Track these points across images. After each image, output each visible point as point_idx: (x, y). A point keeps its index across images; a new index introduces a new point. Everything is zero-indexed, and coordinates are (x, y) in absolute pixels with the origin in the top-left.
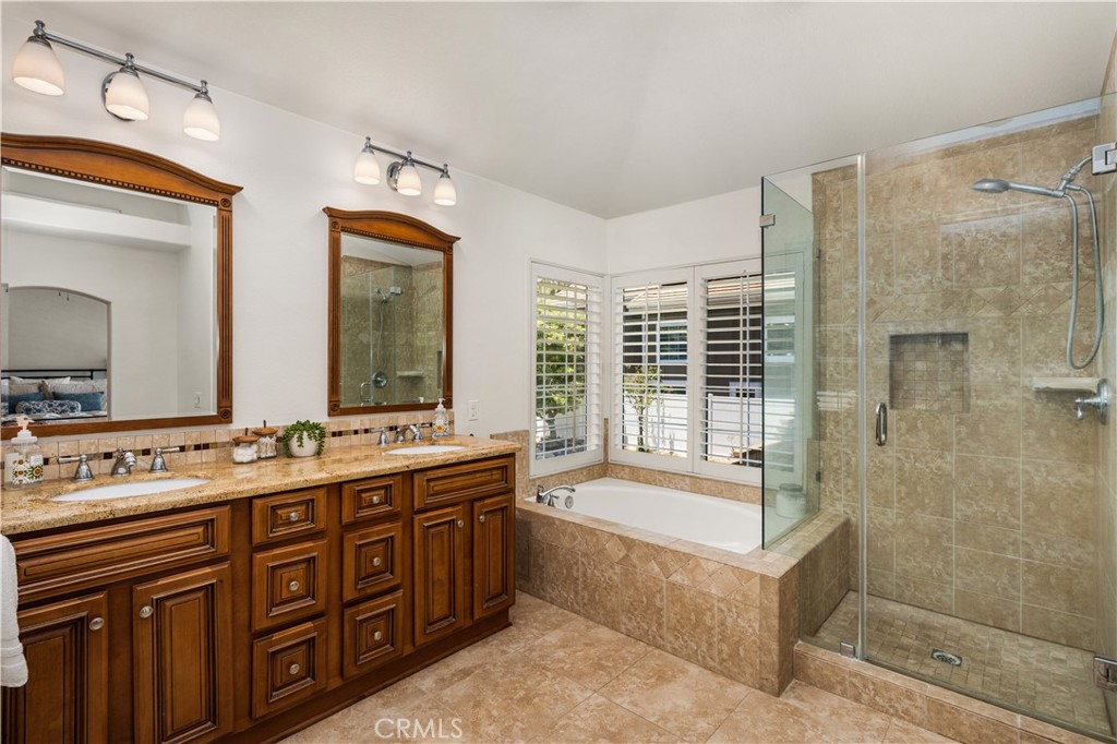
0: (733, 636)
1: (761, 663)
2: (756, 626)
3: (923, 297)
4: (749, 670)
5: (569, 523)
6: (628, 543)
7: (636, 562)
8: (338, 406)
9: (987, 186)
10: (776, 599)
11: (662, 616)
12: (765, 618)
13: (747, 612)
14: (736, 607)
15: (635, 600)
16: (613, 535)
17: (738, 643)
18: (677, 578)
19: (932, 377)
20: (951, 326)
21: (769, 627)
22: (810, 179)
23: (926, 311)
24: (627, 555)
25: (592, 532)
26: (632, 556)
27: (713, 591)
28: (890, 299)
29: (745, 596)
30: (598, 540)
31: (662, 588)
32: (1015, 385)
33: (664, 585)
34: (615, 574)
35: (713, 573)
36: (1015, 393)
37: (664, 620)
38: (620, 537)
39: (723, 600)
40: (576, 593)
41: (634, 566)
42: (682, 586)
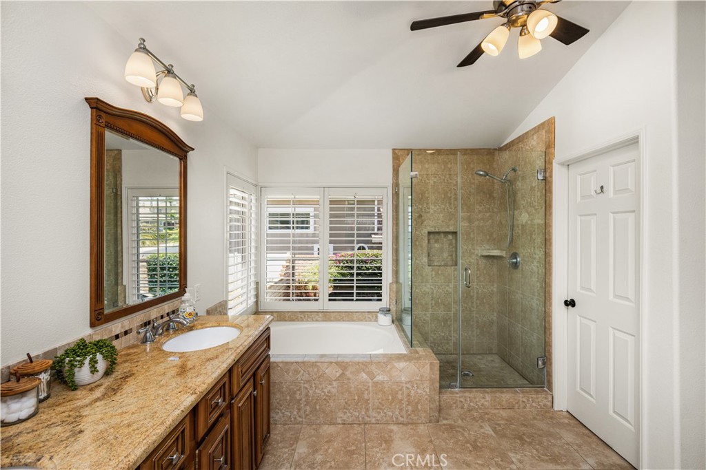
0: (415, 400)
1: (430, 409)
2: (427, 390)
3: (441, 215)
4: (423, 415)
5: (292, 363)
6: (342, 365)
7: (350, 376)
8: (103, 313)
9: (481, 173)
10: (438, 373)
11: (369, 404)
12: (433, 384)
13: (422, 384)
14: (416, 383)
15: (348, 400)
16: (331, 363)
17: (417, 403)
18: (379, 378)
19: (441, 250)
20: (451, 229)
21: (434, 389)
22: (391, 151)
23: (443, 221)
24: (343, 374)
25: (314, 364)
26: (347, 373)
27: (403, 379)
28: (428, 215)
29: (421, 376)
30: (318, 370)
31: (369, 386)
32: (473, 253)
33: (370, 385)
34: (334, 388)
35: (403, 368)
36: (473, 257)
37: (370, 405)
38: (337, 363)
39: (409, 382)
40: (299, 409)
41: (349, 379)
42: (383, 382)
